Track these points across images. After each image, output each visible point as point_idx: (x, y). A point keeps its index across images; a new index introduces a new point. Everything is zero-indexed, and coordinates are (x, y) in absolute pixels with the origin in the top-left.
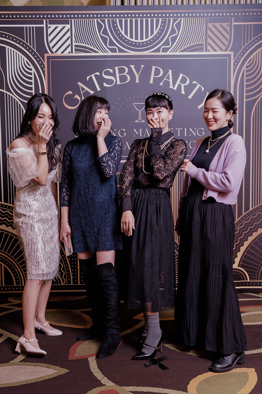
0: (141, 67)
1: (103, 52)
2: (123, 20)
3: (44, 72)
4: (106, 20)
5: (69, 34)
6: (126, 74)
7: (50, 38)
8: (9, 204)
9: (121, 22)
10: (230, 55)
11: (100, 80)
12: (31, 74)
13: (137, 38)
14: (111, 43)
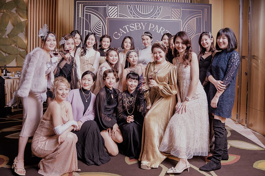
0: (145, 24)
1: (130, 17)
2: (139, 6)
3: (106, 24)
4: (132, 5)
5: (117, 10)
6: (139, 26)
7: (109, 12)
9: (138, 6)
10: (181, 21)
11: (129, 28)
12: (101, 25)
13: (144, 13)
14: (134, 14)
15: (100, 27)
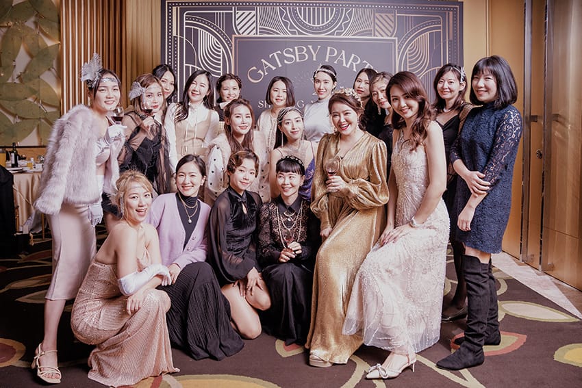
0: (318, 47)
1: (284, 34)
2: (302, 8)
3: (231, 50)
4: (287, 8)
5: (254, 18)
6: (305, 53)
7: (237, 22)
10: (395, 40)
12: (220, 52)
14: (292, 27)
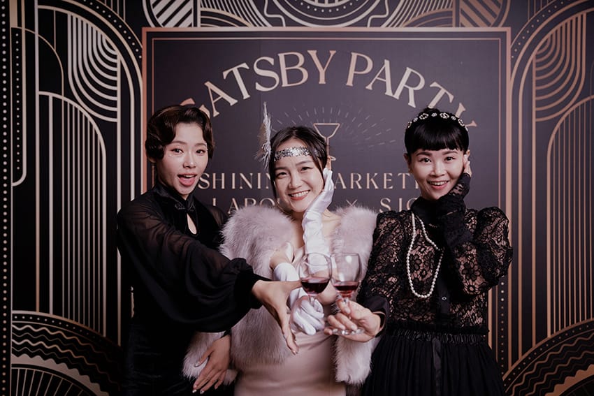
0: (330, 54)
1: (255, 25)
6: (301, 67)
8: (63, 318)
10: (505, 33)
11: (249, 77)
12: (114, 65)
13: (321, 1)
14: (272, 9)
15: (114, 74)
